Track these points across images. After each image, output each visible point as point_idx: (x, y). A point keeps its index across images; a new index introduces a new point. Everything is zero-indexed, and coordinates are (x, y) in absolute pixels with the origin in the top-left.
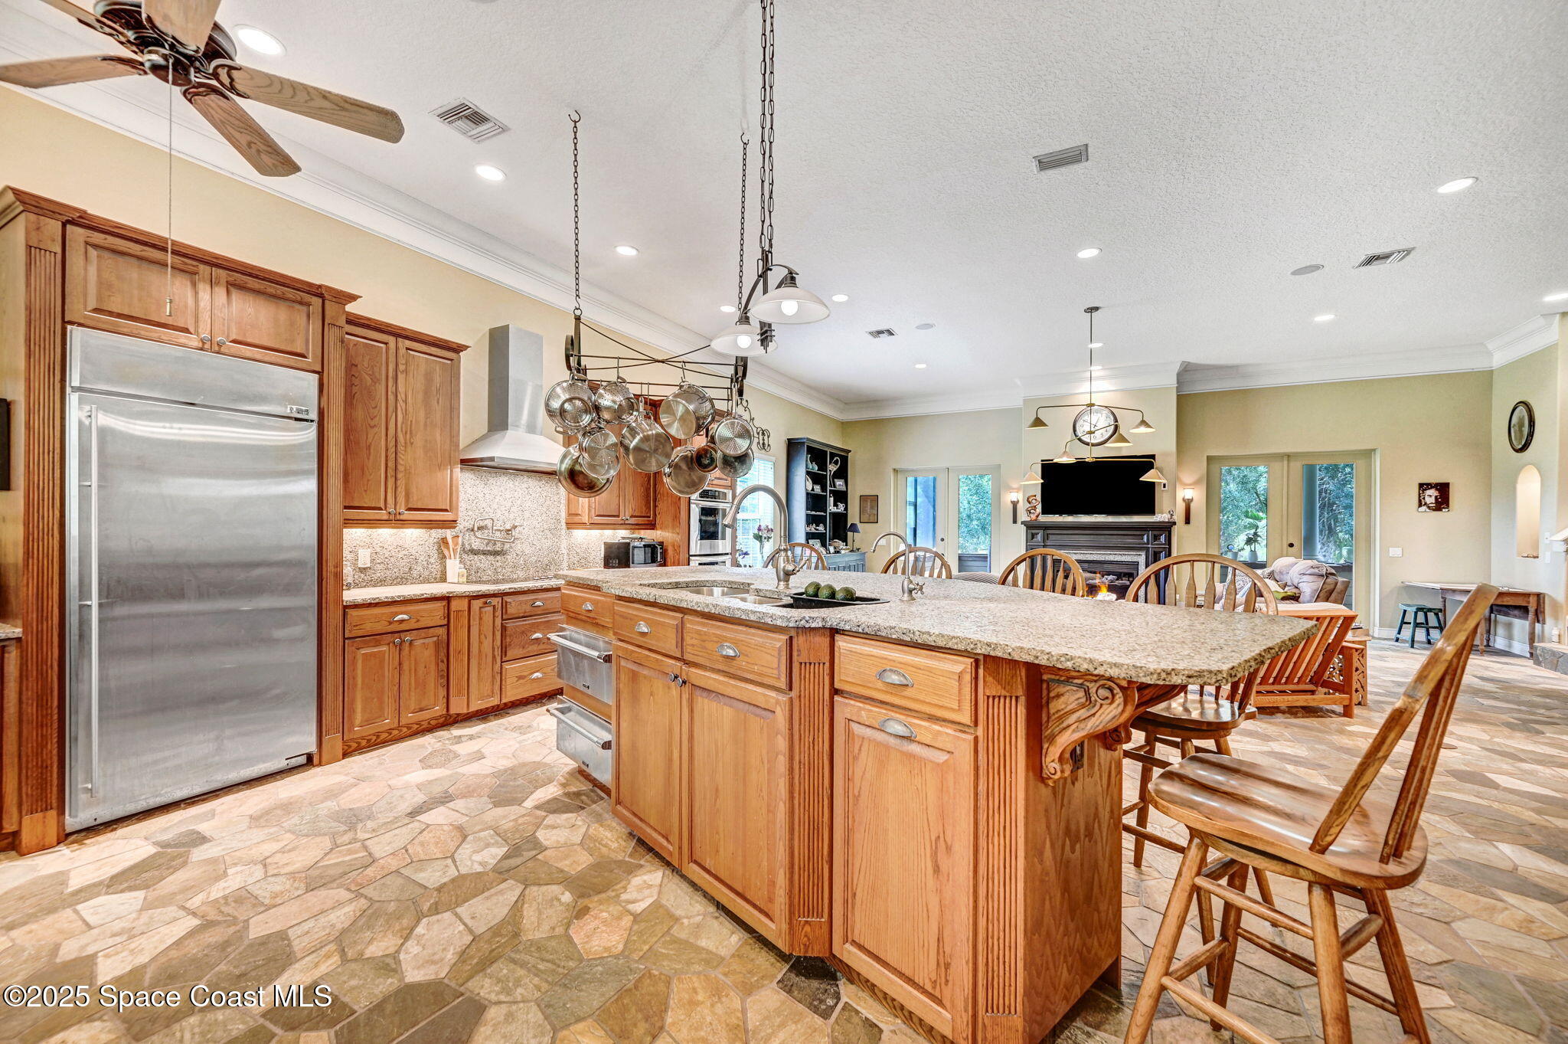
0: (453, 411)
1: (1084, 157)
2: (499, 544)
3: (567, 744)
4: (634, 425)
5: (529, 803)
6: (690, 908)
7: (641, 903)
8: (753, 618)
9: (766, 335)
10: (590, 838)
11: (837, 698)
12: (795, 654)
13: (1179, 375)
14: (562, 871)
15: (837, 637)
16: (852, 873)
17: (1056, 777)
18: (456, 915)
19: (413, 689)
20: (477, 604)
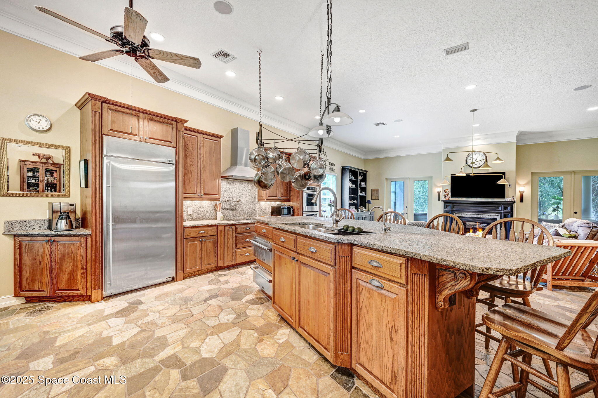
0: (219, 159)
1: (467, 48)
2: (234, 207)
3: (257, 280)
4: (281, 164)
5: (244, 300)
6: (299, 344)
7: (282, 340)
8: (321, 238)
9: (329, 130)
10: (265, 315)
11: (353, 270)
12: (337, 252)
13: (517, 137)
14: (254, 325)
15: (354, 247)
16: (359, 338)
17: (442, 308)
18: (219, 336)
19: (206, 257)
20: (227, 228)
